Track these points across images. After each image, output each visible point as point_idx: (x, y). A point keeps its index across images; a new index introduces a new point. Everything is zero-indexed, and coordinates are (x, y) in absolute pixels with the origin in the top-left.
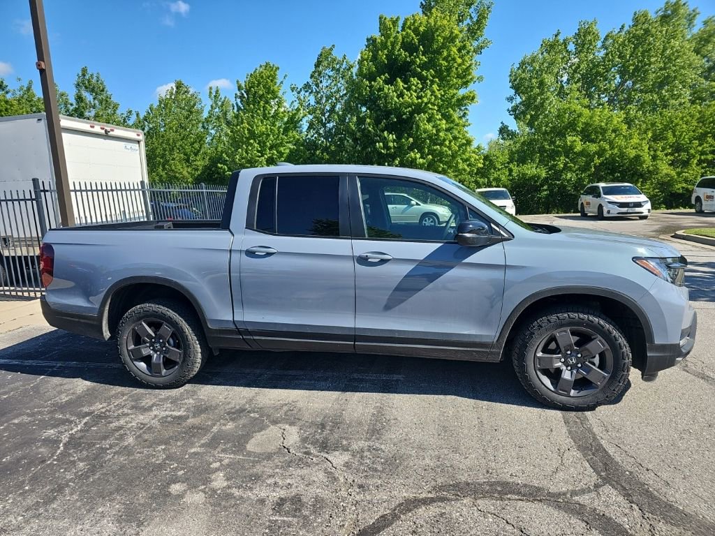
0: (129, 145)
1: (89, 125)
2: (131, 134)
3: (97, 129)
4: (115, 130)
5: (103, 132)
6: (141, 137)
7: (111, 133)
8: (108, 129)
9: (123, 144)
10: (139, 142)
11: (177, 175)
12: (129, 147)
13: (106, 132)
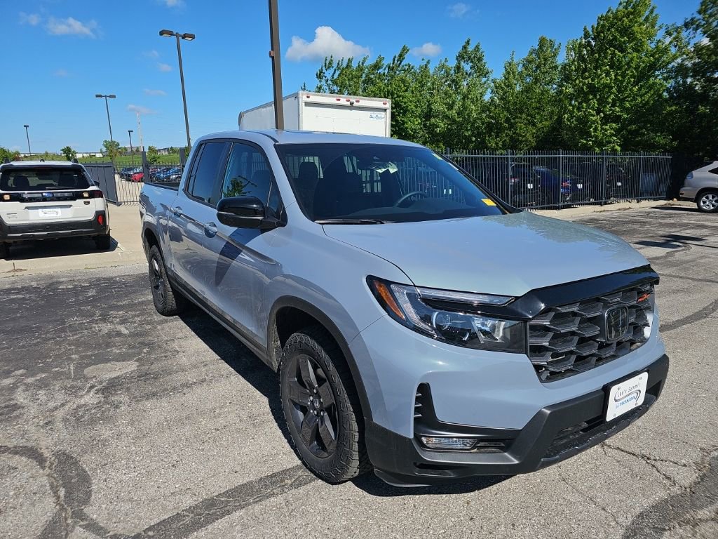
0: (374, 114)
1: (335, 99)
2: (378, 103)
3: (343, 101)
4: (361, 101)
5: (348, 103)
6: (388, 106)
7: (356, 104)
8: (354, 101)
9: (369, 113)
10: (385, 110)
11: (520, 138)
12: (374, 115)
13: (352, 104)
